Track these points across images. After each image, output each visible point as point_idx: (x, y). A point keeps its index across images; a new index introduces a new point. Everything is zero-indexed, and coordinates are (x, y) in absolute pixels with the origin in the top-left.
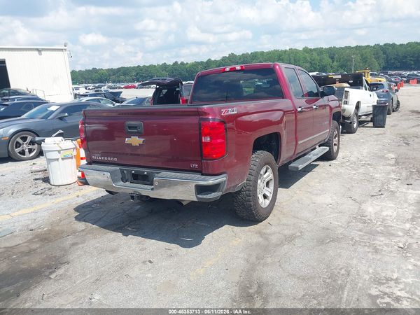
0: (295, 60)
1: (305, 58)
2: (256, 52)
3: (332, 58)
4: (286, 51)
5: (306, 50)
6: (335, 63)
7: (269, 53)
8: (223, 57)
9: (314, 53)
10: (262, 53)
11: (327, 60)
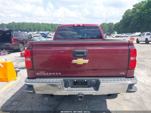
0: (39, 27)
1: (43, 26)
2: (24, 23)
3: (52, 27)
4: (36, 23)
5: (43, 23)
6: (53, 29)
7: (29, 23)
8: (9, 23)
9: (46, 25)
10: (26, 23)
11: (50, 28)
